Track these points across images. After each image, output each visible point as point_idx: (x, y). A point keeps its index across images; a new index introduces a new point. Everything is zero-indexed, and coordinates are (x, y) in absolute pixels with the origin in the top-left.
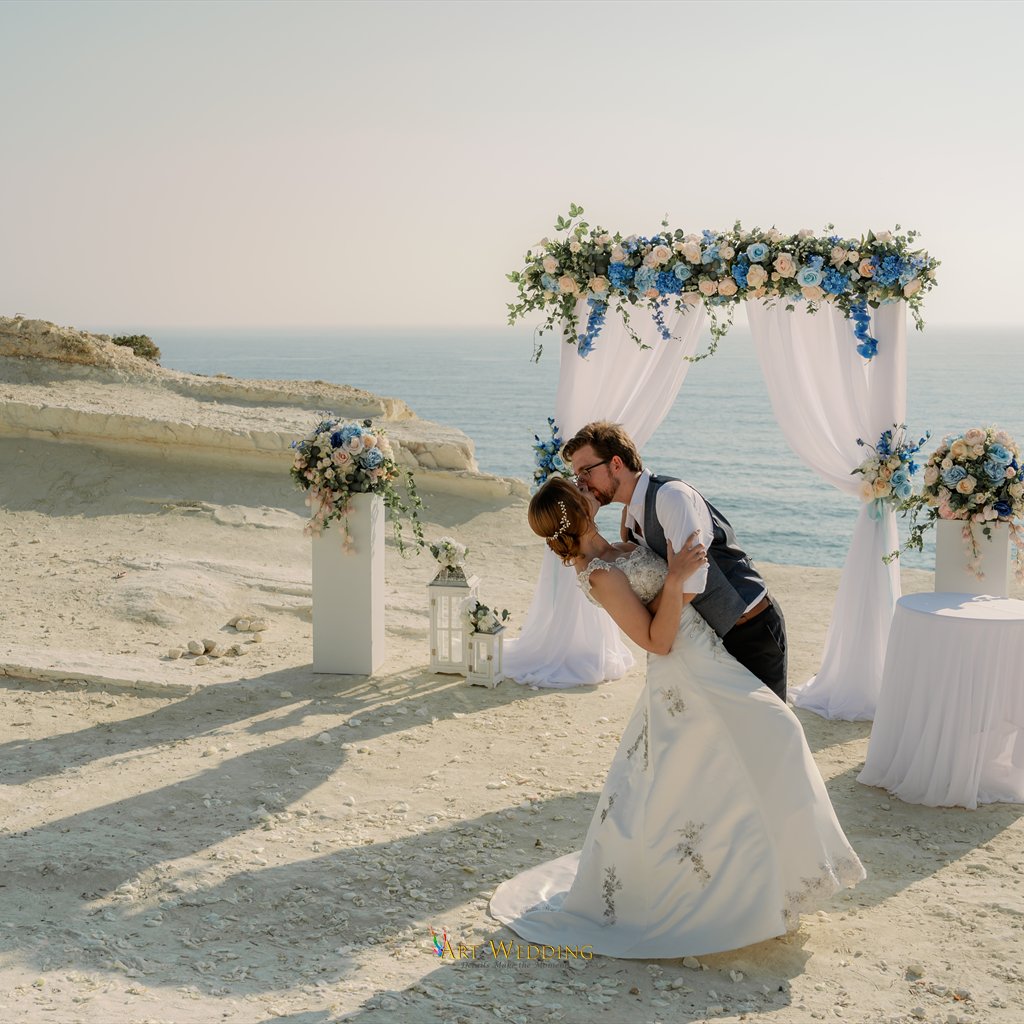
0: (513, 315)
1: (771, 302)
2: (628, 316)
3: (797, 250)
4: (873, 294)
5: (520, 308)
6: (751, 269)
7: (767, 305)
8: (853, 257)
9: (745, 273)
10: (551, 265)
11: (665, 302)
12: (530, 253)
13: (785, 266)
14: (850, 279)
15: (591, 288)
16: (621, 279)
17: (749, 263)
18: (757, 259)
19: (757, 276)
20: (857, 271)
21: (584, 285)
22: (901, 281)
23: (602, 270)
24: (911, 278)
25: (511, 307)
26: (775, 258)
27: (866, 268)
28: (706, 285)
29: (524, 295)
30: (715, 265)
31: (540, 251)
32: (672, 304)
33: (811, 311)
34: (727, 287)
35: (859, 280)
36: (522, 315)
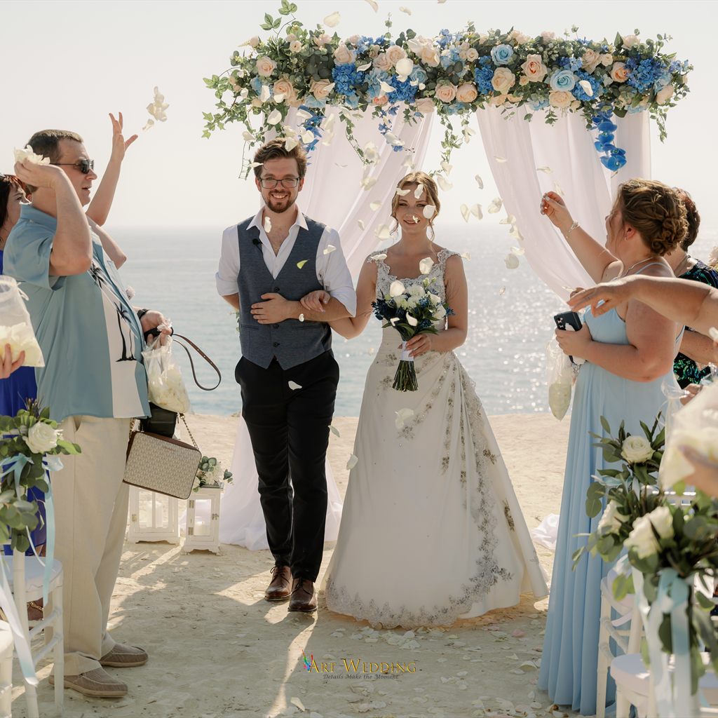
0: (211, 126)
1: (509, 111)
2: (352, 125)
3: (545, 52)
4: (623, 101)
5: (218, 118)
6: (498, 72)
7: (506, 114)
8: (607, 60)
9: (489, 78)
10: (267, 66)
11: (393, 111)
12: (237, 54)
13: (535, 70)
14: (603, 84)
15: (312, 93)
16: (349, 82)
17: (494, 67)
18: (503, 62)
19: (503, 80)
20: (609, 76)
21: (303, 91)
22: (656, 87)
23: (326, 73)
24: (666, 84)
25: (207, 116)
26: (523, 61)
27: (619, 72)
28: (445, 91)
29: (222, 103)
30: (457, 68)
31: (249, 52)
32: (400, 112)
33: (550, 121)
34: (467, 92)
35: (610, 86)
36: (221, 127)
